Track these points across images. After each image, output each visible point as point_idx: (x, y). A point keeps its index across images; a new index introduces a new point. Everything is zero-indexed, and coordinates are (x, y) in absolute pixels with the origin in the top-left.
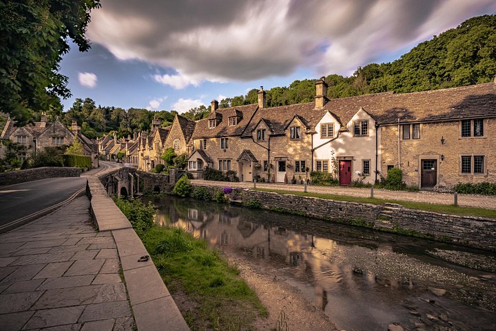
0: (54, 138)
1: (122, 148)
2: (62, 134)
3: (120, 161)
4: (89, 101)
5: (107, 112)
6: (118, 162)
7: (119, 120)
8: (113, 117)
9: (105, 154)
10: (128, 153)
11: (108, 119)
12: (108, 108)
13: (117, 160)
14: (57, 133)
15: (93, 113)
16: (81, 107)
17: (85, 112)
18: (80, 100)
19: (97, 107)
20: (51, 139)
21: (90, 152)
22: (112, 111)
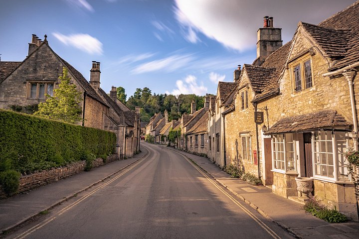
0: (33, 85)
1: (175, 125)
2: (50, 75)
3: (172, 144)
4: (146, 90)
5: (161, 98)
6: (169, 145)
7: (170, 105)
8: (166, 103)
9: (154, 135)
10: (184, 131)
11: (161, 105)
12: (162, 95)
13: (167, 143)
14: (41, 73)
15: (149, 99)
16: (140, 96)
17: (142, 99)
18: (139, 90)
19: (153, 94)
20: (27, 87)
21: (117, 124)
22: (165, 98)
